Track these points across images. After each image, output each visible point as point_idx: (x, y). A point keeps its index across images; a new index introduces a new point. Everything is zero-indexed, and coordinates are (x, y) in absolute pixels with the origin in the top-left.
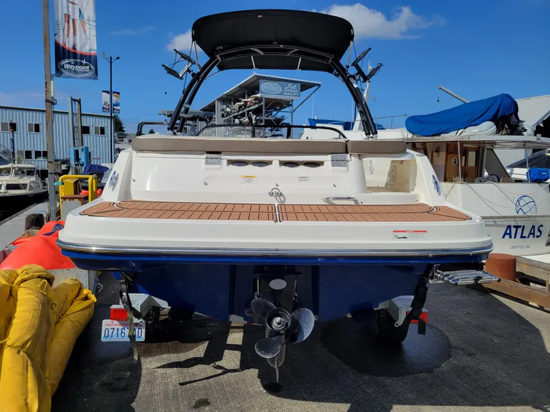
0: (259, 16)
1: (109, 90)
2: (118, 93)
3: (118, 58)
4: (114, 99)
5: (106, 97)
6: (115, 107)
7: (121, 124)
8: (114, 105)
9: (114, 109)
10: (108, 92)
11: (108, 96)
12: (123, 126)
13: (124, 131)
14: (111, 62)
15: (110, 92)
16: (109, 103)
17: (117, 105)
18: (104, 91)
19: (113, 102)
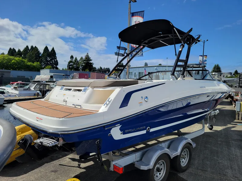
0: (135, 27)
1: (203, 55)
2: (206, 56)
3: (208, 40)
4: (204, 58)
5: (201, 58)
6: (204, 62)
7: (220, 69)
8: (204, 61)
9: (204, 63)
10: (202, 56)
11: (202, 57)
12: (221, 69)
13: (221, 72)
14: (204, 43)
15: (203, 56)
16: (202, 60)
17: (206, 61)
18: (200, 56)
19: (204, 60)
